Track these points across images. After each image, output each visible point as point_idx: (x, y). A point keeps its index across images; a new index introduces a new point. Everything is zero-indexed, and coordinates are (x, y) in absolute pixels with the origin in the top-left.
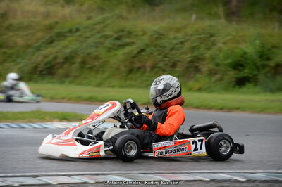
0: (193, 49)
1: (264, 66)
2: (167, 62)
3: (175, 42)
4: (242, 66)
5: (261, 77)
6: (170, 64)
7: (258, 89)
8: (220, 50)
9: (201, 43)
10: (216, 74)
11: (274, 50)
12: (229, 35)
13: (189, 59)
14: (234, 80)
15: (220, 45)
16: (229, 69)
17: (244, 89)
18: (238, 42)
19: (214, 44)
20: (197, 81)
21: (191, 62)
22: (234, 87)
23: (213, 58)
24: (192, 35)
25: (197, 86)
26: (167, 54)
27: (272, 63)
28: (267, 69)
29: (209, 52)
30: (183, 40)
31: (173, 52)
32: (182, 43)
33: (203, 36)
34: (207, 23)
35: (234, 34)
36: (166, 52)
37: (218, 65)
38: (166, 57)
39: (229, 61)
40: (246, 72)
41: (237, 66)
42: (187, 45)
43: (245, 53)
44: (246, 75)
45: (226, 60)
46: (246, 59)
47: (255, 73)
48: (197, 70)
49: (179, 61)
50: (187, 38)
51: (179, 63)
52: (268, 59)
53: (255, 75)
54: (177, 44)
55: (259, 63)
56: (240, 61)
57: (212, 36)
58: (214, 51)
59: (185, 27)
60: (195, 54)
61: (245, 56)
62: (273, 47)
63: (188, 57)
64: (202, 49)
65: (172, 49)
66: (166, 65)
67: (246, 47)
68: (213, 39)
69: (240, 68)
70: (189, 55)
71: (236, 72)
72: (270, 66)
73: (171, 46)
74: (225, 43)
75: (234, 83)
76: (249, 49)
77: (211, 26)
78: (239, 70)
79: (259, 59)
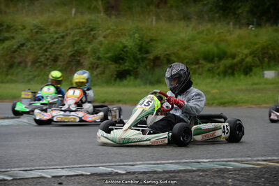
0: (74, 43)
1: (143, 59)
2: (48, 57)
3: (56, 36)
4: (122, 59)
5: (141, 70)
6: (51, 58)
7: (138, 81)
8: (101, 44)
9: (82, 37)
10: (97, 68)
11: (152, 43)
12: (109, 28)
13: (70, 54)
14: (116, 73)
15: (101, 39)
16: (110, 62)
17: (125, 82)
18: (118, 36)
19: (94, 38)
21: (72, 55)
22: (115, 80)
23: (94, 52)
24: (72, 29)
26: (47, 48)
27: (151, 56)
28: (147, 62)
29: (91, 46)
30: (62, 34)
31: (54, 46)
32: (63, 37)
33: (83, 30)
34: (87, 17)
35: (113, 27)
36: (47, 46)
37: (99, 58)
38: (47, 52)
39: (110, 55)
40: (126, 66)
41: (118, 59)
42: (68, 39)
43: (125, 47)
44: (127, 68)
45: (107, 54)
46: (127, 52)
47: (135, 66)
48: (79, 64)
49: (60, 55)
50: (68, 31)
51: (61, 57)
52: (147, 52)
53: (134, 69)
54: (57, 38)
55: (139, 56)
56: (121, 54)
57: (92, 30)
58: (95, 44)
59: (65, 21)
60: (76, 48)
61: (125, 50)
62: (151, 40)
63: (69, 51)
64: (83, 43)
65: (53, 43)
66: (48, 59)
67: (127, 41)
68: (93, 33)
69: (121, 61)
70: (70, 50)
71: (117, 65)
72: (149, 59)
73: (52, 40)
74: (105, 37)
75: (115, 76)
76: (129, 42)
77: (90, 20)
78: (120, 64)
79: (139, 53)
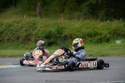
0: (26, 30)
1: (59, 37)
2: (15, 37)
4: (50, 37)
5: (59, 41)
8: (39, 30)
9: (30, 28)
11: (63, 29)
12: (42, 23)
15: (39, 28)
16: (44, 39)
17: (52, 47)
18: (47, 26)
19: (36, 28)
20: (30, 45)
21: (26, 36)
23: (36, 34)
24: (25, 25)
25: (30, 47)
27: (63, 36)
28: (61, 38)
29: (35, 32)
30: (21, 27)
31: (17, 32)
32: (21, 28)
33: (30, 25)
34: (31, 19)
35: (44, 23)
36: (14, 32)
37: (39, 37)
38: (14, 35)
39: (44, 35)
40: (52, 40)
41: (48, 37)
42: (24, 29)
43: (51, 32)
45: (42, 35)
46: (52, 34)
47: (56, 40)
48: (29, 40)
50: (23, 26)
51: (21, 37)
52: (61, 34)
53: (56, 41)
54: (18, 29)
55: (57, 35)
56: (49, 35)
57: (34, 24)
58: (36, 31)
59: (21, 21)
60: (27, 33)
64: (31, 30)
66: (14, 38)
67: (51, 29)
68: (35, 26)
70: (25, 34)
71: (48, 40)
72: (62, 37)
73: (16, 30)
74: (41, 27)
75: (47, 45)
76: (53, 29)
77: (33, 20)
78: (49, 39)
